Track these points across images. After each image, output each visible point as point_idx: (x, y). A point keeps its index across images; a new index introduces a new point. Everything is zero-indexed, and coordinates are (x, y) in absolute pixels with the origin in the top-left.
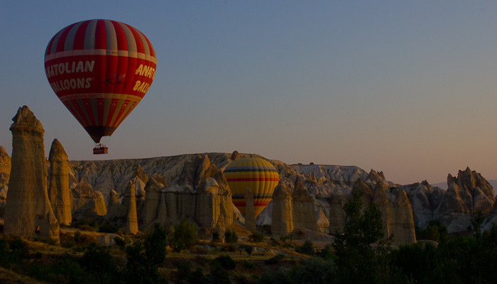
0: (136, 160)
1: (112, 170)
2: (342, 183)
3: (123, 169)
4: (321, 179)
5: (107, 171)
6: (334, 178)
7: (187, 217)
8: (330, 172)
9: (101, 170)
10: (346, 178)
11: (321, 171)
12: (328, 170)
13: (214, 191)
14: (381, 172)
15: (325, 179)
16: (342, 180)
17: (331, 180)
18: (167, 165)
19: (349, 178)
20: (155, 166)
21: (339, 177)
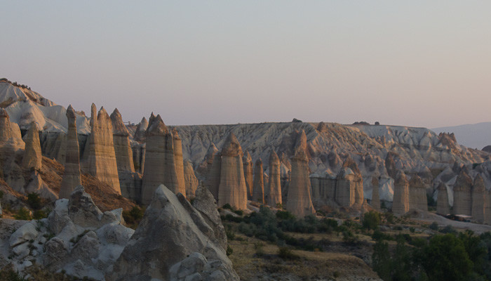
0: (220, 126)
1: (201, 136)
2: (411, 147)
3: (211, 136)
4: (390, 142)
5: (197, 139)
6: (403, 142)
7: (328, 197)
8: (398, 134)
9: (191, 137)
10: (416, 142)
11: (389, 133)
12: (396, 132)
13: (351, 178)
14: (452, 134)
15: (393, 142)
16: (411, 143)
17: (400, 143)
18: (254, 134)
19: (419, 142)
20: (241, 134)
21: (408, 140)
